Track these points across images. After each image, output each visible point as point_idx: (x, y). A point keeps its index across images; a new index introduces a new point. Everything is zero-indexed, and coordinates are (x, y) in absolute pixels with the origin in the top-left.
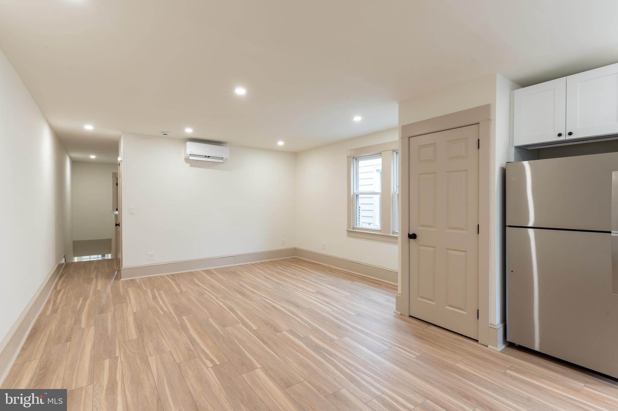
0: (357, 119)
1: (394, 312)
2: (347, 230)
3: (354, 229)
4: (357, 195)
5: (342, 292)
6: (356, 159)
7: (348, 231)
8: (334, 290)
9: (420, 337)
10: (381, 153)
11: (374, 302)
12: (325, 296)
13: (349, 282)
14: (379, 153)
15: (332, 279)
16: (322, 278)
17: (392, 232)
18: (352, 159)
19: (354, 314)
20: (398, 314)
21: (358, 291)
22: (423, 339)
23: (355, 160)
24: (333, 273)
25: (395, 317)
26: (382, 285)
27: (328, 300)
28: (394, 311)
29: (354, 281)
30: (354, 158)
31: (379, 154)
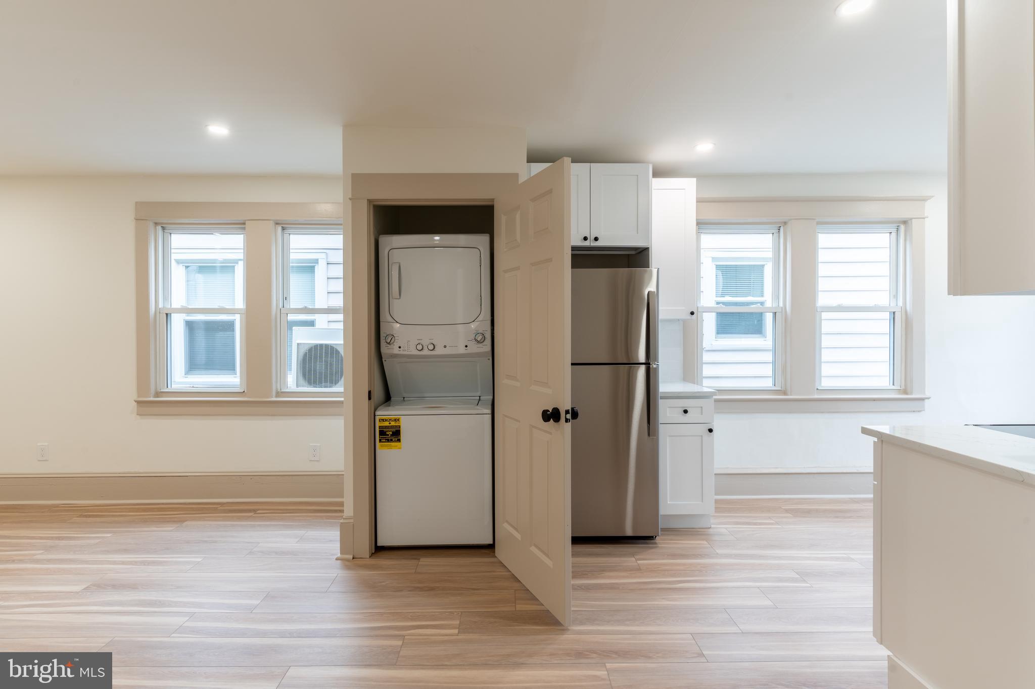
0: (218, 130)
1: (337, 559)
2: (136, 401)
3: (158, 397)
4: (167, 314)
5: (174, 559)
6: (163, 228)
7: (138, 402)
8: (144, 563)
9: (429, 588)
10: (244, 224)
11: (276, 553)
12: (133, 587)
13: (171, 529)
14: (238, 222)
15: (109, 535)
16: (72, 542)
17: (274, 393)
18: (151, 225)
19: (256, 602)
20: (348, 560)
21: (215, 542)
22: (432, 589)
23: (159, 228)
24: (98, 519)
25: (347, 568)
26: (259, 510)
27: (152, 596)
28: (336, 557)
29: (182, 521)
30: (156, 224)
31: (240, 226)
